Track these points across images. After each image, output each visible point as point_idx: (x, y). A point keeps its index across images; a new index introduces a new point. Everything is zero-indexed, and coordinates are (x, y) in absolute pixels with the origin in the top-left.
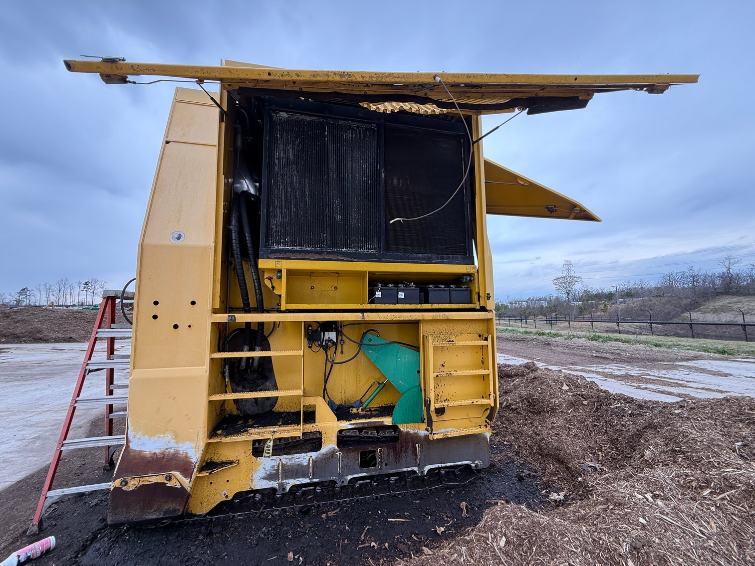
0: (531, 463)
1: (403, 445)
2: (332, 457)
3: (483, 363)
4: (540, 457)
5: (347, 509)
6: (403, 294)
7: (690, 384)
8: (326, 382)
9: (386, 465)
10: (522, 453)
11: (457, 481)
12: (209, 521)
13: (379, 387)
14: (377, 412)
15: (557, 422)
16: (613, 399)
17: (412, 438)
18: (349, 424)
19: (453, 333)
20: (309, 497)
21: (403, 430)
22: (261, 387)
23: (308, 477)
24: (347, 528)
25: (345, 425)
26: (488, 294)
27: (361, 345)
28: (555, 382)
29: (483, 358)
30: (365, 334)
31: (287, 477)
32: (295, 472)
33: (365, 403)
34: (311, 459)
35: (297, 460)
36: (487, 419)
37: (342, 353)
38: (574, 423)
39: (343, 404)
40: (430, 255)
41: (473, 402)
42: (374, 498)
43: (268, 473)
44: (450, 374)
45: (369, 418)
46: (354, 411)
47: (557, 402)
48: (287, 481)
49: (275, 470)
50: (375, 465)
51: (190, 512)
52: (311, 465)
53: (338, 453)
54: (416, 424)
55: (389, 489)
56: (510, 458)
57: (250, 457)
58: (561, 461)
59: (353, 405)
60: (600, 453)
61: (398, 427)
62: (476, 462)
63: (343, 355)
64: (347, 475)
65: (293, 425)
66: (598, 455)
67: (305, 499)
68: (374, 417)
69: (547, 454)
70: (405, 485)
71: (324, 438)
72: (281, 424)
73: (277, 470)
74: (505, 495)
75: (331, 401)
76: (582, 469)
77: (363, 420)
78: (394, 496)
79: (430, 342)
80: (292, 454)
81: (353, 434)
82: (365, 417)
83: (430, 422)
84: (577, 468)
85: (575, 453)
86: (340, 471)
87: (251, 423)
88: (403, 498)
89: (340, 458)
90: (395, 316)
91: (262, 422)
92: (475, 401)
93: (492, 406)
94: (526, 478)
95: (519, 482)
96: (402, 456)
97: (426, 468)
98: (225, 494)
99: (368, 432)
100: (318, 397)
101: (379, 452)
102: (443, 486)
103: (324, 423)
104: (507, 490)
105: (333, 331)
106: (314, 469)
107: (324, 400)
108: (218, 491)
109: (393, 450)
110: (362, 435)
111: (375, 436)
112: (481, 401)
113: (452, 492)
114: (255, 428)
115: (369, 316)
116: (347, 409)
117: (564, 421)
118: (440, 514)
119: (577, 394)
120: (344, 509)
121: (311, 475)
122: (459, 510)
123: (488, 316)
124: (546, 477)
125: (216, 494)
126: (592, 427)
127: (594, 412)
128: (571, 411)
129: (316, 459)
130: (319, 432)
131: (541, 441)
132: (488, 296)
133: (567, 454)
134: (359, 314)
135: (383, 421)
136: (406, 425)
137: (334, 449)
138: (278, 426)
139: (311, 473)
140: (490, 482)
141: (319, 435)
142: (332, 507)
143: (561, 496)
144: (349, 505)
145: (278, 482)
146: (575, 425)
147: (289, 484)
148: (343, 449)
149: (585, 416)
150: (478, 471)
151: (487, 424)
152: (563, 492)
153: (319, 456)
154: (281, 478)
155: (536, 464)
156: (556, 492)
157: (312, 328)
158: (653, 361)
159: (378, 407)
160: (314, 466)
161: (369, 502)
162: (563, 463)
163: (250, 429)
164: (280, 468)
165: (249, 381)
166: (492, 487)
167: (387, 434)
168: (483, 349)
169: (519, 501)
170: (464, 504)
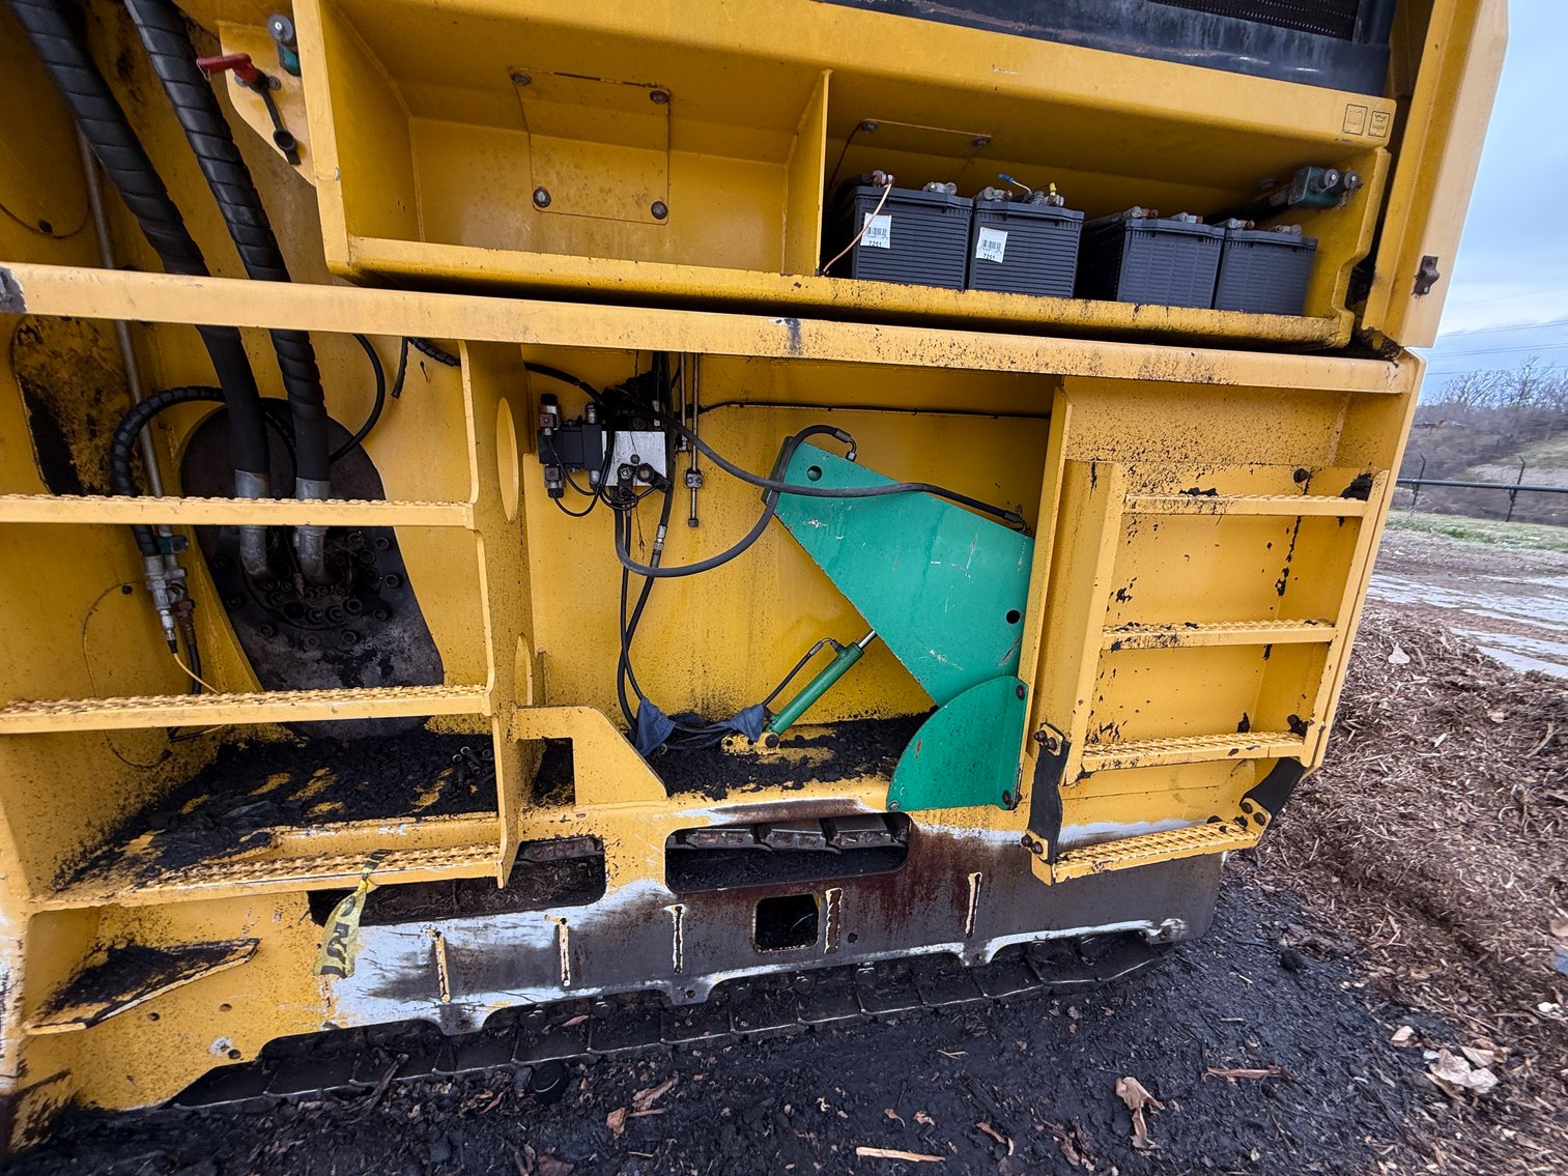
0: (1303, 897)
1: (921, 876)
2: (645, 920)
3: (1281, 592)
4: (1335, 880)
6: (1001, 238)
8: (627, 636)
9: (852, 938)
10: (1263, 856)
11: (1083, 970)
12: (188, 1118)
13: (836, 660)
14: (826, 754)
15: (1390, 769)
17: (956, 855)
18: (717, 811)
19: (1192, 455)
20: (573, 1021)
21: (929, 828)
22: (370, 644)
23: (556, 981)
25: (699, 812)
26: (1429, 262)
27: (772, 490)
29: (1286, 572)
30: (792, 444)
31: (470, 988)
32: (503, 969)
33: (779, 716)
34: (564, 930)
35: (510, 932)
36: (1248, 800)
37: (694, 522)
39: (698, 710)
40: (1174, 11)
41: (1234, 751)
42: (803, 1029)
43: (392, 976)
44: (1174, 638)
45: (798, 786)
46: (740, 745)
47: (1384, 705)
48: (473, 998)
49: (419, 967)
50: (808, 934)
51: (93, 1106)
52: (564, 947)
53: (670, 908)
54: (980, 809)
55: (854, 995)
57: (304, 926)
59: (735, 725)
61: (907, 819)
62: (1164, 924)
63: (699, 532)
64: (705, 974)
65: (479, 815)
67: (558, 1029)
68: (815, 781)
69: (1371, 881)
70: (910, 980)
71: (611, 861)
72: (433, 806)
73: (427, 966)
74: (1261, 1038)
75: (649, 708)
76: (1550, 970)
77: (773, 796)
78: (871, 1021)
79: (1112, 496)
80: (484, 914)
81: (732, 843)
82: (781, 779)
83: (1047, 818)
84: (1522, 961)
85: (1501, 898)
86: (678, 961)
87: (314, 787)
88: (903, 1031)
89: (678, 922)
90: (961, 350)
91: (360, 787)
92: (1244, 747)
93: (1306, 763)
94: (1306, 959)
95: (1287, 974)
96: (914, 912)
97: (994, 946)
98: (224, 1047)
99: (791, 834)
100: (581, 708)
101: (829, 900)
102: (1041, 990)
103: (609, 806)
104: (1261, 1013)
105: (654, 429)
106: (578, 959)
107: (607, 722)
108: (193, 1040)
109: (883, 894)
110: (765, 847)
111: (819, 848)
112: (1267, 746)
113: (1072, 1011)
114: (309, 823)
115: (824, 337)
116: (709, 740)
117: (1420, 772)
118: (1046, 1126)
119: (1454, 684)
120: (697, 1077)
121: (566, 978)
122: (1113, 1113)
123: (1390, 379)
124: (1378, 963)
125: (183, 1047)
126: (1537, 803)
127: (1539, 754)
128: (1445, 740)
129: (583, 929)
130: (592, 838)
131: (1339, 828)
132: (1430, 272)
133: (1469, 899)
134: (774, 320)
135: (851, 801)
136: (938, 812)
137: (656, 895)
138: (414, 820)
139: (566, 972)
140: (1188, 968)
141: (590, 847)
142: (652, 1065)
143: (1485, 1071)
144: (712, 1060)
145: (438, 1003)
146: (1465, 789)
147: (482, 1005)
148: (690, 895)
149: (1505, 762)
150: (1165, 945)
151: (1250, 818)
152: (1479, 1047)
153: (596, 919)
154: (447, 990)
155: (1322, 901)
156: (1447, 1040)
157: (559, 409)
158: (1467, 571)
159: (826, 725)
160: (579, 952)
161: (781, 1047)
162: (1444, 922)
163: (288, 828)
164: (441, 959)
165: (314, 616)
166: (1205, 994)
167: (864, 839)
168: (1296, 532)
169: (1322, 1071)
170: (1131, 1089)
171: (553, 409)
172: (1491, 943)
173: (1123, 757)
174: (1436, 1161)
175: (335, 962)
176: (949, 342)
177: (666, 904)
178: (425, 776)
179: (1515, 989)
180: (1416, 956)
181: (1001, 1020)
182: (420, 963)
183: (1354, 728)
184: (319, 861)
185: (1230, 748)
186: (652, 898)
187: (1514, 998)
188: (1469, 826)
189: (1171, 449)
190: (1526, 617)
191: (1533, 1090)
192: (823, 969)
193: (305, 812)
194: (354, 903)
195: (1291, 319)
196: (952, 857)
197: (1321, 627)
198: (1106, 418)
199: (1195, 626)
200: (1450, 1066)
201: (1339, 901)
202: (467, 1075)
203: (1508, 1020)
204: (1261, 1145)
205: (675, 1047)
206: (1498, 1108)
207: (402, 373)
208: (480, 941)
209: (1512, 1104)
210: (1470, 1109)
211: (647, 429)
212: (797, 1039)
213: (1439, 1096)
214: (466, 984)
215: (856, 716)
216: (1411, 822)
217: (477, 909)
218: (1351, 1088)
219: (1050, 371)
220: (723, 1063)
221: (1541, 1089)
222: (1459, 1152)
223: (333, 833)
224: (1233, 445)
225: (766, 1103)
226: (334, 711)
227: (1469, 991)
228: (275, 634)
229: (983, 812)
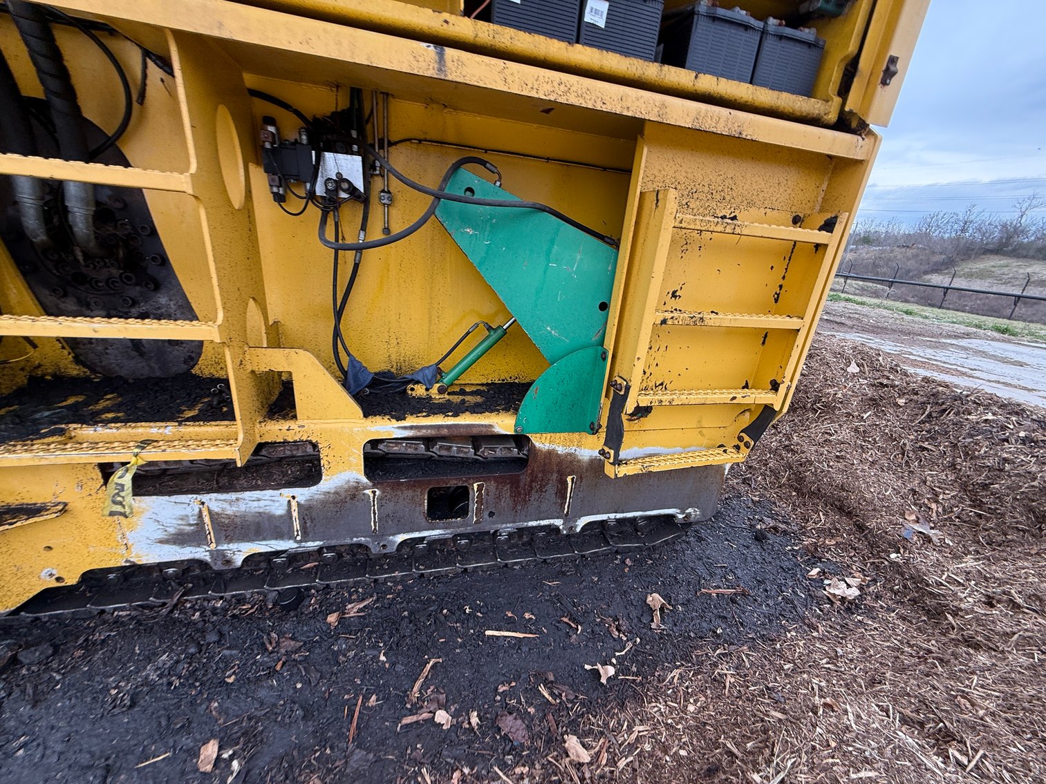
0: (775, 503)
1: (536, 477)
2: (351, 499)
3: (776, 301)
4: (794, 494)
5: (394, 599)
6: (604, 6)
7: (977, 374)
8: (339, 314)
9: (491, 514)
10: (756, 481)
11: (638, 539)
12: (32, 621)
13: (488, 337)
14: (479, 399)
15: (836, 432)
16: (974, 402)
17: (559, 464)
18: (399, 428)
19: (728, 198)
20: (308, 566)
21: (541, 446)
22: (144, 308)
23: (291, 537)
24: (383, 658)
25: (386, 428)
26: (893, 60)
28: (836, 357)
29: (781, 287)
31: (230, 539)
32: (253, 528)
33: (448, 374)
34: (294, 503)
35: (256, 504)
36: (742, 434)
37: (387, 231)
38: (875, 439)
39: (393, 370)
41: (734, 398)
42: (460, 570)
43: (172, 530)
44: (702, 318)
45: (456, 415)
46: (420, 391)
47: (839, 395)
48: (233, 546)
49: (191, 525)
50: (464, 512)
52: (295, 514)
53: (367, 492)
54: (576, 435)
55: (494, 553)
56: (734, 488)
57: (101, 495)
58: (843, 509)
59: (416, 377)
60: (934, 506)
61: (528, 439)
62: (687, 511)
64: (394, 534)
65: (226, 423)
66: (930, 508)
67: (297, 571)
68: (468, 413)
69: (814, 493)
70: (530, 544)
71: (325, 458)
72: (192, 417)
73: (197, 524)
74: (735, 574)
75: (355, 363)
76: (900, 536)
77: (438, 420)
78: (504, 566)
79: (667, 212)
80: (236, 491)
81: (410, 451)
82: (444, 411)
83: (614, 436)
84: (886, 533)
85: (882, 500)
86: (375, 526)
87: (102, 405)
88: (523, 572)
89: (374, 501)
90: (566, 89)
91: (139, 405)
92: (740, 396)
93: (777, 408)
94: (769, 535)
95: (757, 543)
96: (532, 499)
97: (582, 522)
98: (51, 575)
99: (451, 447)
100: (297, 350)
101: (476, 490)
102: (610, 549)
103: (322, 421)
104: (738, 562)
105: (352, 153)
106: (305, 523)
107: (316, 362)
108: (27, 570)
109: (511, 487)
110: (433, 454)
111: (469, 456)
112: (754, 396)
113: (628, 561)
114: (96, 423)
115: (463, 64)
116: (398, 387)
117: (852, 433)
118: (602, 619)
119: (881, 384)
120: (388, 596)
121: (298, 535)
122: (643, 612)
123: (858, 148)
124: (809, 537)
125: (20, 574)
126: (914, 451)
127: (919, 423)
128: (870, 415)
129: (307, 503)
130: (310, 442)
131: (801, 465)
132: (892, 68)
133: (865, 501)
134: (425, 45)
135: (491, 425)
136: (549, 436)
137: (358, 483)
138: (177, 424)
139: (297, 531)
140: (700, 539)
141: (310, 449)
142: (360, 590)
143: (854, 589)
144: (400, 587)
145: (208, 549)
146: (876, 442)
147: (239, 551)
148: (382, 484)
149: (901, 428)
150: (687, 524)
151: (742, 445)
152: (854, 577)
153: (317, 497)
154: (213, 540)
155: (785, 505)
156: (838, 574)
157: (278, 129)
158: (909, 334)
159: (482, 385)
160: (306, 518)
161: (446, 580)
162: (849, 514)
163: (79, 426)
164: (207, 520)
165: (96, 285)
166: (707, 553)
167: (500, 452)
168: (790, 260)
169: (766, 591)
170: (655, 600)
171: (271, 129)
172: (872, 524)
173: (664, 398)
174: (818, 632)
175: (118, 508)
176: (558, 80)
177: (365, 488)
178: (189, 401)
179: (879, 547)
180: (830, 532)
181: (584, 566)
182: (192, 522)
183: (820, 409)
184: (101, 445)
185: (732, 396)
186: (355, 484)
187: (878, 552)
188: (873, 463)
189: (714, 192)
190: (936, 360)
191: (878, 597)
192: (473, 534)
193: (94, 417)
194: (127, 470)
195: (800, 98)
196: (557, 465)
197: (795, 319)
198: (672, 163)
199: (717, 314)
200: (837, 587)
201: (794, 504)
202: (233, 596)
203: (873, 563)
204: (724, 626)
205: (376, 581)
206: (857, 607)
207: (144, 85)
208: (234, 509)
209: (865, 604)
210: (842, 607)
211: (346, 153)
212: (456, 575)
213: (827, 601)
214: (227, 537)
215: (503, 380)
216: (841, 460)
217: (231, 488)
218: (780, 598)
219: (630, 114)
220: (407, 589)
221: (882, 597)
222: (831, 627)
223: (114, 431)
224: (755, 193)
225: (431, 609)
226: (95, 331)
227: (855, 550)
228: (65, 295)
229: (577, 437)
